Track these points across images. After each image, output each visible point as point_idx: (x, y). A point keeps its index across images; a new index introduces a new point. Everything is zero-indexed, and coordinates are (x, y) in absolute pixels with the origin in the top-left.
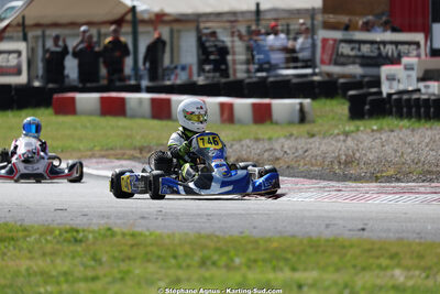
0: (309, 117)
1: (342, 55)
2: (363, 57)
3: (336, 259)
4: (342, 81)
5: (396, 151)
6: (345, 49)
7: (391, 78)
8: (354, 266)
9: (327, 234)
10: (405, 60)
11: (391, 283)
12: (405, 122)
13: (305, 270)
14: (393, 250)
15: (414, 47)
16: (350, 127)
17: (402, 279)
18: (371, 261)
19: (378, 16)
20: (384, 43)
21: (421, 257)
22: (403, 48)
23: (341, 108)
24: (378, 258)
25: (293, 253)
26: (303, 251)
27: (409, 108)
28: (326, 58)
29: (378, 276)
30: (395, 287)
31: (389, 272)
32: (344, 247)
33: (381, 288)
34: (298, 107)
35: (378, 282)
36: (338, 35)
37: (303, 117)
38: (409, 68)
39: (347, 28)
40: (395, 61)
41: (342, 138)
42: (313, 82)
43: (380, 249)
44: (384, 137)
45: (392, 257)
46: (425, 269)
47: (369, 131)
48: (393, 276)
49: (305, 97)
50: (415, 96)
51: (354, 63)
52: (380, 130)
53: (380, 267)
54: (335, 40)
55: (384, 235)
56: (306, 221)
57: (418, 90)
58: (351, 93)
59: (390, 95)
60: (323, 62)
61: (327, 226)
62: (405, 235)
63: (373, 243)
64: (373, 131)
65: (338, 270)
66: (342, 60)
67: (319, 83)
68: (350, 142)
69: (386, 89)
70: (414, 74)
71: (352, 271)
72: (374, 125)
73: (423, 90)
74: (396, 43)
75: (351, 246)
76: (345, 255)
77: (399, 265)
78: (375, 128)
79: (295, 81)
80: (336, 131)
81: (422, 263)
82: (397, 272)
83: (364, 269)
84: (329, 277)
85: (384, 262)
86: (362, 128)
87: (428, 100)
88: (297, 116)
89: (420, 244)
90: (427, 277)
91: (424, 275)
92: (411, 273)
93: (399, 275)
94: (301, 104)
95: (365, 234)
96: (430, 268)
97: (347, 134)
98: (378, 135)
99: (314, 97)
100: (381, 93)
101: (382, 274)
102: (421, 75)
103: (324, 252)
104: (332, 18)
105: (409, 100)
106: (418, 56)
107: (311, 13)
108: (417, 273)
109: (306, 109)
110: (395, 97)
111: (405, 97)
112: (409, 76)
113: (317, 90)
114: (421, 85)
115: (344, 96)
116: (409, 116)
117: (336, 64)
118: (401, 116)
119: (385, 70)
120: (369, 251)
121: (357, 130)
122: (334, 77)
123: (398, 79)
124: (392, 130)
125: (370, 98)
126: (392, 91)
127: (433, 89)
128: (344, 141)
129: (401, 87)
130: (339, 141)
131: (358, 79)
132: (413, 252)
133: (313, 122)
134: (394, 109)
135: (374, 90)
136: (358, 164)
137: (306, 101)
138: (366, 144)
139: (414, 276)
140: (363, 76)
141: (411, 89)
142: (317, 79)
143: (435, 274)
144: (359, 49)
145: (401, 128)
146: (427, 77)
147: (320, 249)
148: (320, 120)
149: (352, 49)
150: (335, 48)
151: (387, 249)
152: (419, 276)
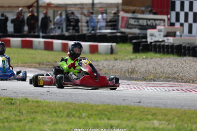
0: (114, 52)
1: (130, 24)
2: (140, 25)
3: (128, 115)
4: (130, 36)
5: (154, 68)
6: (132, 22)
7: (152, 35)
8: (136, 119)
9: (124, 104)
10: (158, 27)
11: (152, 127)
12: (158, 55)
13: (114, 119)
14: (153, 112)
15: (162, 21)
16: (133, 56)
17: (157, 125)
18: (144, 116)
19: (147, 7)
20: (150, 19)
21: (166, 115)
22: (157, 22)
23: (129, 48)
24: (147, 115)
25: (109, 112)
26: (113, 111)
27: (160, 48)
28: (123, 25)
29: (146, 123)
30: (154, 128)
31: (151, 122)
32: (131, 110)
33: (148, 128)
34: (110, 47)
35: (147, 126)
36: (130, 15)
37: (112, 51)
38: (160, 31)
39: (134, 12)
40: (154, 27)
41: (129, 61)
42: (117, 36)
43: (148, 111)
44: (148, 61)
45: (153, 115)
46: (168, 120)
47: (141, 58)
48: (153, 123)
49: (113, 42)
50: (162, 43)
51: (135, 28)
52: (146, 58)
53: (147, 119)
54: (127, 18)
55: (149, 105)
56: (114, 98)
57: (164, 41)
58: (134, 41)
59: (151, 43)
60: (122, 27)
61: (124, 100)
62: (158, 105)
63: (145, 108)
64: (143, 58)
65: (129, 120)
66: (130, 26)
67: (120, 36)
68: (133, 63)
69: (149, 40)
70: (162, 34)
71: (135, 120)
72: (144, 56)
73: (166, 41)
74: (155, 20)
75: (135, 109)
76: (132, 113)
77: (156, 119)
78: (144, 57)
79: (109, 35)
80: (127, 58)
81: (167, 118)
82: (155, 122)
83: (140, 120)
84: (125, 123)
85: (150, 117)
86: (138, 57)
87: (168, 46)
88: (109, 51)
89: (166, 109)
90: (169, 124)
91: (167, 123)
92: (161, 122)
93: (156, 123)
94: (111, 46)
95: (141, 104)
96: (170, 120)
97: (131, 59)
98: (146, 60)
99: (117, 42)
100: (147, 42)
101: (148, 122)
102: (165, 34)
103: (122, 112)
104: (126, 8)
105: (159, 45)
106: (164, 26)
107: (117, 5)
108: (164, 122)
109: (114, 48)
110: (153, 43)
111: (158, 44)
112: (160, 35)
113: (119, 40)
114: (165, 39)
115: (131, 42)
116: (160, 52)
117: (128, 28)
118: (156, 52)
119: (149, 32)
120: (143, 112)
121: (136, 58)
122: (127, 34)
123: (155, 36)
124: (152, 59)
125: (142, 44)
126: (152, 41)
127: (170, 40)
128: (131, 62)
129: (156, 39)
130: (128, 62)
131: (137, 35)
132: (162, 113)
133: (117, 53)
134: (153, 49)
135: (144, 40)
136: (137, 73)
137: (114, 44)
138: (140, 64)
139: (162, 124)
140: (139, 34)
141: (160, 40)
142: (119, 34)
143: (172, 123)
144: (138, 22)
145: (156, 57)
146: (168, 35)
147: (121, 111)
148: (120, 53)
149: (135, 22)
150: (127, 21)
151: (151, 111)
152: (165, 124)
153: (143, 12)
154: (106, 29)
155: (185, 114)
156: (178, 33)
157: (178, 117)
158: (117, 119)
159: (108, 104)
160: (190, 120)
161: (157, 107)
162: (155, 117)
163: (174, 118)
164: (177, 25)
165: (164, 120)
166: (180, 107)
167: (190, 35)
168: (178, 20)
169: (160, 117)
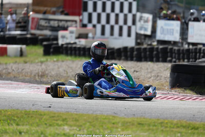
0: (24, 54)
1: (41, 26)
2: (51, 27)
3: (37, 120)
4: (40, 37)
5: (65, 71)
6: (43, 23)
7: (63, 37)
8: (46, 124)
9: (33, 109)
10: (70, 29)
11: (63, 132)
12: (69, 58)
13: (23, 125)
14: (64, 117)
15: (74, 23)
16: (44, 59)
17: (68, 131)
18: (54, 121)
19: (59, 8)
20: (61, 21)
21: (77, 120)
22: (69, 23)
23: (39, 50)
24: (57, 120)
25: (18, 117)
26: (22, 117)
27: (71, 51)
28: (34, 26)
29: (57, 129)
30: (64, 134)
31: (62, 127)
32: (41, 115)
33: (58, 134)
34: (19, 49)
35: (57, 132)
36: (40, 16)
37: (22, 54)
38: (72, 32)
39: (45, 13)
40: (65, 29)
41: (40, 64)
42: (26, 38)
43: (58, 116)
44: (59, 64)
45: (63, 120)
46: (79, 126)
47: (52, 61)
48: (64, 129)
49: (23, 44)
50: (74, 46)
51: (46, 29)
52: (57, 61)
53: (58, 125)
54: (38, 19)
55: (59, 110)
56: (23, 102)
57: (75, 43)
58: (45, 43)
59: (62, 45)
60: (32, 28)
61: (33, 105)
62: (69, 110)
63: (55, 114)
64: (54, 61)
65: (38, 125)
66: (41, 28)
67: (30, 38)
68: (43, 66)
69: (61, 42)
70: (74, 35)
71: (45, 126)
72: (55, 58)
73: (78, 43)
74: (67, 21)
75: (45, 115)
76: (42, 119)
77: (67, 124)
78: (55, 59)
79: (18, 37)
80: (37, 61)
81: (78, 123)
82: (66, 127)
83: (50, 125)
84: (34, 129)
85: (60, 122)
86: (49, 60)
87: (79, 48)
88: (19, 53)
89: (77, 114)
90: (80, 130)
91: (78, 129)
92: (73, 128)
93: (67, 129)
94: (21, 48)
95: (51, 108)
96: (81, 126)
97: (42, 62)
98: (56, 63)
99: (27, 44)
100: (58, 44)
101: (58, 128)
102: (77, 36)
103: (32, 117)
104: (37, 8)
105: (71, 48)
106: (76, 27)
107: (27, 6)
108: (75, 128)
109: (23, 50)
110: (65, 46)
111: (70, 46)
112: (71, 36)
113: (29, 42)
114: (77, 41)
115: (41, 44)
116: (71, 55)
117: (38, 29)
118: (67, 54)
119: (61, 33)
120: (53, 117)
121: (47, 60)
122: (37, 36)
123: (66, 37)
124: (63, 61)
125: (53, 46)
126: (64, 43)
127: (82, 42)
128: (41, 66)
129: (68, 41)
130: (38, 65)
131: (48, 37)
132: (73, 118)
133: (26, 56)
134: (64, 52)
135: (55, 42)
136: (47, 76)
137: (24, 47)
138: (51, 67)
139: (73, 129)
140: (50, 36)
141: (72, 42)
142: (29, 36)
143: (83, 129)
144: (49, 23)
145: (67, 60)
146: (80, 36)
147: (30, 116)
148: (29, 56)
149: (46, 23)
150: (38, 22)
151: (61, 117)
152: (76, 129)
153: (54, 13)
154: (16, 31)
155: (97, 119)
156: (90, 35)
157: (89, 122)
158: (26, 125)
159: (17, 109)
160: (102, 126)
161: (68, 112)
162: (65, 122)
163: (85, 124)
164: (90, 26)
165: (75, 125)
166: (92, 112)
167: (103, 37)
168: (90, 21)
169: (71, 123)
